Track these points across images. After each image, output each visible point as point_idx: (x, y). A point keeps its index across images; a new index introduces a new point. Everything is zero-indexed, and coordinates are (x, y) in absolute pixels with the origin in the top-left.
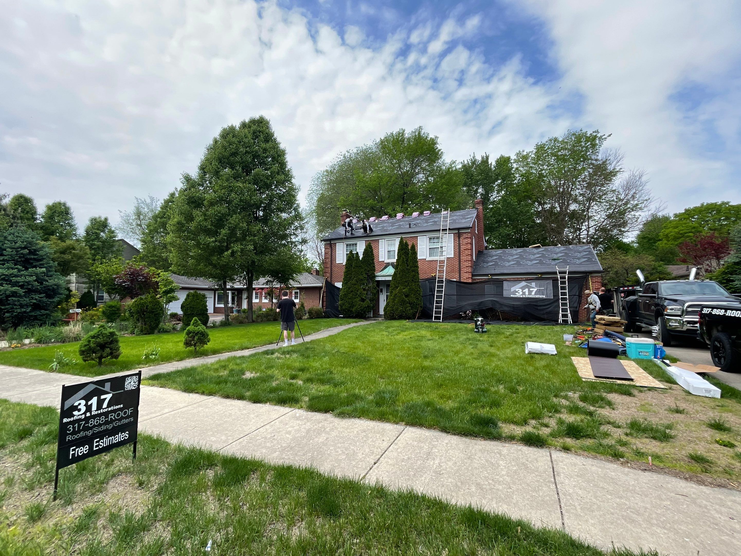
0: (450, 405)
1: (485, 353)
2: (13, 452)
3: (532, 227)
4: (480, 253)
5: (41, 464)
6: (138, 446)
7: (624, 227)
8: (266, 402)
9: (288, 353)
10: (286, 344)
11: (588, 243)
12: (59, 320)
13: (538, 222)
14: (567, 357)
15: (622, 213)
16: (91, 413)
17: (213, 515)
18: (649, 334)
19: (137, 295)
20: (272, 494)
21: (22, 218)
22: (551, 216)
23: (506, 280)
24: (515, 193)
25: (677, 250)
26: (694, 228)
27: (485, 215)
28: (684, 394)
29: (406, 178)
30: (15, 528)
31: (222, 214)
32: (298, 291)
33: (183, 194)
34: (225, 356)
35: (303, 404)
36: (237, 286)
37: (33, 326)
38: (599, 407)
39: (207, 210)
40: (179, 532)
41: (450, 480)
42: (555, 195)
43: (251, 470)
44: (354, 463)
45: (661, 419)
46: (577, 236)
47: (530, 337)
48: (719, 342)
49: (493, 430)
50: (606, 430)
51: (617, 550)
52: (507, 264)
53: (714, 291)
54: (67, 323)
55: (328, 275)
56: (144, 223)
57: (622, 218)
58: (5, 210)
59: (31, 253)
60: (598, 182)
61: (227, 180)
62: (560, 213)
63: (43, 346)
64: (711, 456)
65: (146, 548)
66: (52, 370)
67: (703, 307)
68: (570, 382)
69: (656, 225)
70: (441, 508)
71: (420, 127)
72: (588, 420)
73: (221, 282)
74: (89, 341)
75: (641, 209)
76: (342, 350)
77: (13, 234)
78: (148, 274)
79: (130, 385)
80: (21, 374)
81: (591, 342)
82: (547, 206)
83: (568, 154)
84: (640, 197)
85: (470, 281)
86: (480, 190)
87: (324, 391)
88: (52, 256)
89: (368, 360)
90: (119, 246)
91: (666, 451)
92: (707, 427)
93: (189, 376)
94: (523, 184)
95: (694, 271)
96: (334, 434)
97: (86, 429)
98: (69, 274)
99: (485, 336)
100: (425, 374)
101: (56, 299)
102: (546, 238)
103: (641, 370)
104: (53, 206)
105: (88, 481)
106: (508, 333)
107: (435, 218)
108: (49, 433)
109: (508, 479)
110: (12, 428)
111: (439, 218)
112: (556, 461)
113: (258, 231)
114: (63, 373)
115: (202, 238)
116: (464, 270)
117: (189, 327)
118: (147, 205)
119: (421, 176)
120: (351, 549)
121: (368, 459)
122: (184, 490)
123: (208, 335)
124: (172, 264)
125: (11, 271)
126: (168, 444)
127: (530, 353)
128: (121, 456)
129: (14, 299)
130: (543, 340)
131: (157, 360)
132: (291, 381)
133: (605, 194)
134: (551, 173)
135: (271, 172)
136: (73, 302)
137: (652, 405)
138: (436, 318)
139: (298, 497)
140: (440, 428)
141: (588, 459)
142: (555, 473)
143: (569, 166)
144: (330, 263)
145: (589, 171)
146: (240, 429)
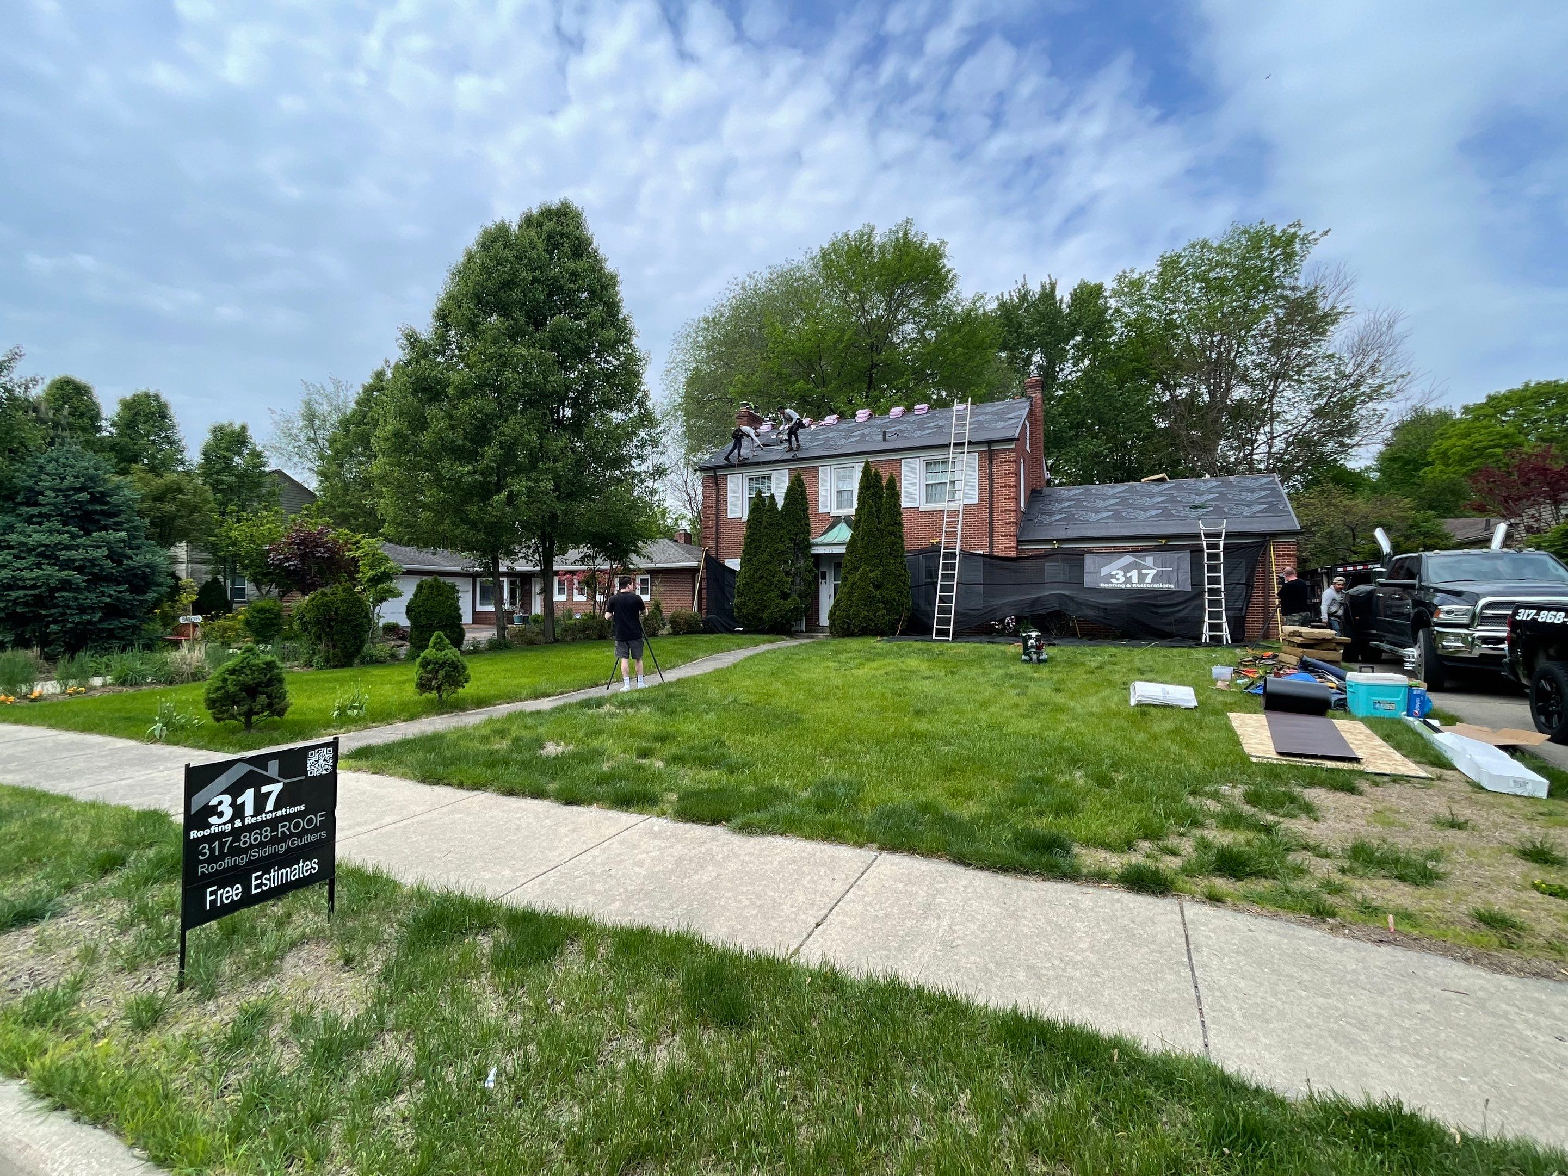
0: (969, 810)
1: (1043, 704)
2: (89, 899)
3: (1148, 437)
4: (1035, 494)
5: (148, 922)
6: (338, 888)
7: (1350, 437)
8: (590, 804)
9: (632, 704)
10: (626, 687)
11: (1270, 471)
12: (158, 638)
13: (1163, 425)
14: (1220, 712)
15: (1347, 406)
16: (243, 821)
17: (496, 1022)
18: (1396, 664)
19: (313, 587)
20: (611, 982)
21: (71, 427)
22: (1190, 413)
23: (1090, 552)
24: (1112, 363)
25: (1466, 484)
26: (1506, 436)
27: (1047, 412)
28: (1469, 789)
29: (875, 332)
30: (108, 1043)
31: (486, 415)
32: (648, 577)
33: (404, 372)
34: (503, 710)
35: (667, 807)
36: (522, 566)
37: (108, 650)
38: (1284, 816)
39: (455, 407)
40: (430, 1052)
41: (972, 958)
42: (1201, 367)
43: (567, 936)
44: (775, 924)
45: (1417, 840)
46: (1245, 458)
47: (1141, 672)
48: (1550, 682)
49: (1061, 860)
50: (1299, 862)
51: (1316, 1095)
52: (1094, 517)
53: (1543, 573)
54: (176, 645)
55: (711, 543)
56: (323, 436)
57: (1347, 417)
58: (35, 410)
59: (94, 499)
60: (1295, 338)
61: (495, 342)
62: (1209, 406)
63: (131, 690)
64: (1522, 915)
65: (368, 1081)
66: (152, 739)
67: (1518, 606)
68: (1224, 764)
69: (1421, 431)
70: (954, 1012)
71: (907, 221)
72: (1263, 841)
73: (487, 559)
74: (225, 680)
75: (1389, 395)
76: (744, 698)
77: (57, 461)
78: (335, 542)
79: (317, 765)
80: (91, 746)
81: (1272, 681)
82: (1183, 392)
83: (1230, 275)
84: (1388, 369)
85: (1013, 554)
86: (1037, 358)
87: (709, 781)
88: (137, 506)
89: (798, 720)
90: (273, 484)
91: (1425, 904)
92: (1516, 855)
93: (430, 751)
94: (1130, 342)
95: (1501, 529)
96: (732, 866)
97: (236, 852)
98: (173, 544)
99: (1044, 671)
100: (918, 748)
101: (150, 596)
102: (1178, 461)
103: (1378, 741)
104: (134, 401)
105: (244, 954)
106: (1093, 665)
107: (940, 418)
108: (159, 862)
109: (1093, 958)
110: (83, 852)
111: (947, 419)
112: (1192, 922)
113: (563, 451)
114: (176, 744)
115: (447, 466)
116: (1001, 530)
117: (427, 651)
118: (328, 398)
119: (908, 327)
120: (774, 1088)
121: (803, 917)
122: (434, 973)
123: (464, 668)
124: (384, 521)
125: (56, 538)
126: (396, 885)
127: (1139, 705)
128: (305, 908)
129: (66, 594)
130: (1168, 678)
131: (364, 718)
132: (641, 761)
133: (1309, 364)
134: (1192, 317)
135: (588, 323)
136: (185, 602)
137: (1398, 812)
138: (940, 632)
139: (664, 989)
140: (950, 855)
141: (1260, 919)
142: (1192, 947)
143: (1232, 302)
144: (713, 517)
145: (1276, 314)
146: (539, 855)
